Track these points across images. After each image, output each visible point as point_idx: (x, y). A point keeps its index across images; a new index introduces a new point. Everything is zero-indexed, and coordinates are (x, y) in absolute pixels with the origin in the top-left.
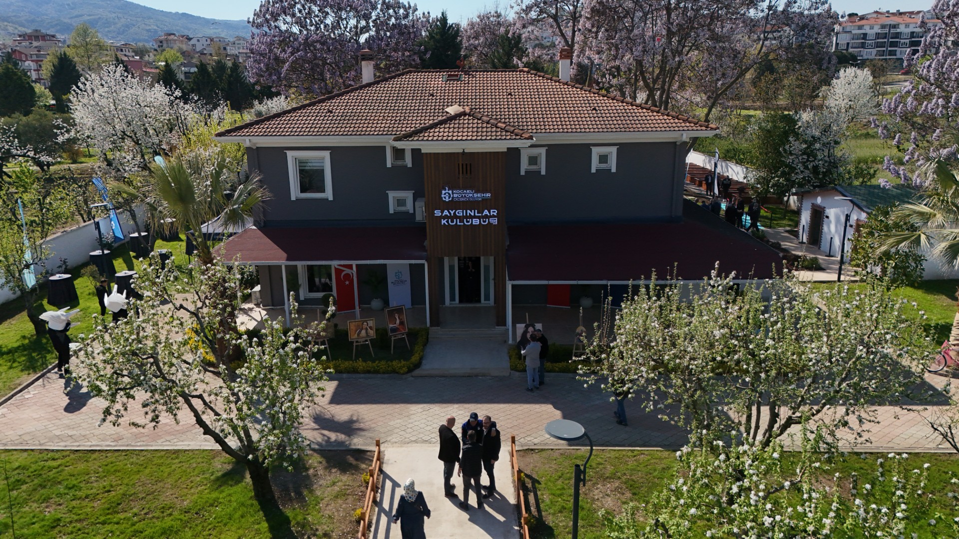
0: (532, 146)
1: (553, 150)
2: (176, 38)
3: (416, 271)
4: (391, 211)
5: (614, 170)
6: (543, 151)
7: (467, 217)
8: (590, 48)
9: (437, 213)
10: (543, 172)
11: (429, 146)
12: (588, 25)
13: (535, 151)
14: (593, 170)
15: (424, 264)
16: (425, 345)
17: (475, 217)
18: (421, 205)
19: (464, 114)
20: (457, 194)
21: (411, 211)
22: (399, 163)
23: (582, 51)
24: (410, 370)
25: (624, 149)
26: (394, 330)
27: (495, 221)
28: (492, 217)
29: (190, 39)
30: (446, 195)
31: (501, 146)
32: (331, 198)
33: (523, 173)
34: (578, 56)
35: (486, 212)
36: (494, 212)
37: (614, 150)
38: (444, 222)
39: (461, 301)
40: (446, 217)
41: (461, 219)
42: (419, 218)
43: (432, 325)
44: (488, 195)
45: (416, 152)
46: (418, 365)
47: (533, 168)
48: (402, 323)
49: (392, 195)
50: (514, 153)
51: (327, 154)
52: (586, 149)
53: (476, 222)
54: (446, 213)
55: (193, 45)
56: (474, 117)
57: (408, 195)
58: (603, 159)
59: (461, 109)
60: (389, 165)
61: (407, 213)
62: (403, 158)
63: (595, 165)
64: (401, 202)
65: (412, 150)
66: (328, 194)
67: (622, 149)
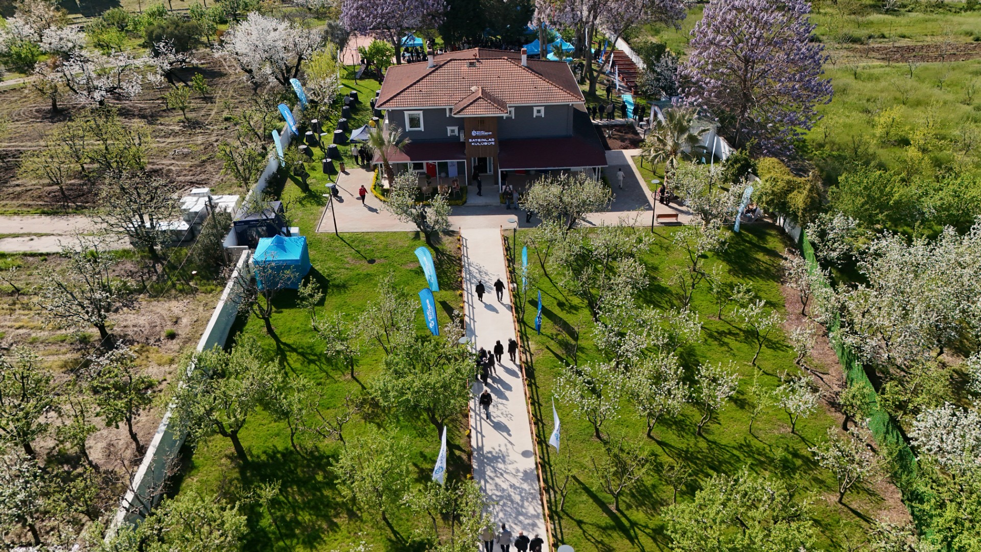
1: (517, 109)
3: (460, 165)
4: (449, 135)
5: (543, 117)
6: (513, 109)
7: (482, 142)
9: (470, 139)
10: (513, 119)
14: (534, 118)
15: (465, 162)
16: (466, 194)
17: (485, 142)
18: (462, 134)
19: (480, 98)
20: (478, 133)
21: (458, 137)
24: (463, 204)
25: (547, 108)
26: (455, 188)
27: (493, 144)
28: (493, 141)
32: (423, 130)
33: (505, 123)
35: (490, 140)
37: (543, 108)
38: (473, 144)
40: (473, 142)
41: (480, 143)
42: (461, 140)
44: (491, 133)
46: (465, 202)
48: (457, 185)
49: (449, 129)
51: (421, 112)
52: (531, 108)
53: (486, 144)
54: (473, 140)
57: (456, 129)
58: (539, 111)
60: (448, 116)
61: (455, 136)
63: (535, 114)
64: (453, 131)
66: (422, 128)
67: (546, 107)
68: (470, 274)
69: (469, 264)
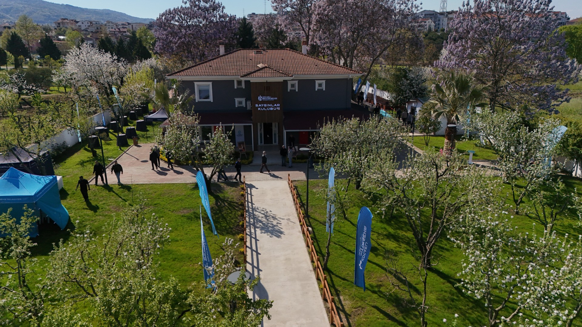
0: (292, 80)
1: (301, 82)
2: (68, 21)
3: (247, 129)
4: (236, 106)
5: (324, 89)
6: (297, 82)
7: (268, 107)
8: (316, 38)
9: (257, 105)
10: (297, 91)
11: (253, 79)
12: (315, 28)
13: (293, 82)
14: (316, 90)
15: (251, 126)
16: (253, 156)
17: (271, 107)
18: (249, 103)
19: (266, 67)
20: (264, 98)
21: (245, 106)
22: (240, 87)
23: (313, 39)
24: (249, 164)
26: (241, 151)
27: (279, 109)
28: (278, 107)
29: (77, 22)
30: (260, 98)
31: (281, 79)
32: (212, 101)
33: (289, 91)
34: (311, 41)
35: (275, 105)
36: (278, 105)
37: (324, 81)
38: (259, 109)
39: (265, 143)
40: (260, 107)
41: (266, 108)
42: (249, 108)
43: (255, 150)
44: (276, 98)
45: (247, 82)
46: (251, 162)
47: (293, 89)
48: (244, 148)
49: (237, 100)
50: (285, 82)
51: (210, 83)
52: (313, 81)
53: (272, 109)
54: (260, 105)
55: (79, 26)
56: (270, 68)
57: (243, 100)
58: (320, 85)
59: (264, 66)
60: (236, 88)
61: (243, 107)
62: (241, 85)
63: (317, 87)
64: (240, 103)
65: (245, 81)
66: (211, 99)
67: (328, 81)
68: (254, 218)
69: (253, 209)
